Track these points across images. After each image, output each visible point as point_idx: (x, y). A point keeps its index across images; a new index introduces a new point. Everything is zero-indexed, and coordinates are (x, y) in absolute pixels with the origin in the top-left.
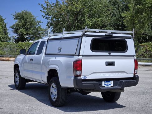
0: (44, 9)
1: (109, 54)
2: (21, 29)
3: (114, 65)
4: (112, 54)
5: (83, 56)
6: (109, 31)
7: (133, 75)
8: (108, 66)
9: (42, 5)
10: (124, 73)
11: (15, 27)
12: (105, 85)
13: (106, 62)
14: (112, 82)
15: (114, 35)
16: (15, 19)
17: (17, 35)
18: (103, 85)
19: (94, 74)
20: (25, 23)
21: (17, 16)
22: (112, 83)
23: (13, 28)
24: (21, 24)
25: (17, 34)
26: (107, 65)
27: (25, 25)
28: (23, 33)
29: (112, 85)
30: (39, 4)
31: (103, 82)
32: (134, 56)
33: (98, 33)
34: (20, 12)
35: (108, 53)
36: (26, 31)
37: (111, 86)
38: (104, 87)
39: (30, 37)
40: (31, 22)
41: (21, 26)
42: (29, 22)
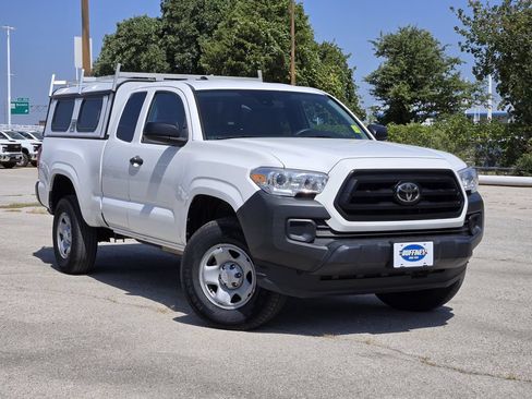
0: (465, 24)
2: (398, 83)
9: (460, 12)
11: (378, 80)
16: (378, 54)
17: (385, 105)
20: (411, 65)
21: (386, 46)
23: (373, 82)
25: (384, 102)
27: (409, 71)
28: (403, 97)
30: (452, 8)
34: (395, 31)
36: (412, 90)
39: (423, 109)
40: (427, 61)
41: (396, 75)
42: (422, 62)
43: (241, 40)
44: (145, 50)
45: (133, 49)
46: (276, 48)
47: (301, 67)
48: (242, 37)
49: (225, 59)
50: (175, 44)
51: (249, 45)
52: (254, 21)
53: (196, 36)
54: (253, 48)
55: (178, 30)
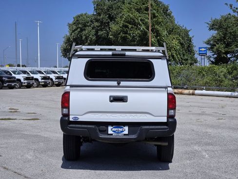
0: (234, 11)
1: (118, 83)
2: (218, 44)
3: (126, 102)
4: (123, 83)
5: (72, 86)
6: (119, 48)
7: (166, 118)
8: (113, 103)
9: (231, 6)
10: (146, 115)
11: (212, 42)
12: (114, 131)
13: (110, 97)
14: (126, 128)
15: (127, 53)
16: (210, 29)
17: (214, 55)
18: (110, 132)
19: (90, 114)
20: (225, 34)
21: (213, 25)
22: (126, 130)
23: (208, 44)
24: (218, 37)
25: (213, 53)
26: (111, 101)
27: (225, 38)
28: (221, 51)
29: (126, 132)
30: (226, 4)
31: (110, 128)
32: (166, 88)
33: (98, 51)
34: (219, 18)
35: (116, 82)
36: (226, 47)
37: (125, 135)
38: (112, 134)
39: (234, 57)
40: (233, 32)
41: (218, 40)
42: (231, 33)
43: (126, 24)
44: (85, 30)
45: (79, 30)
46: (143, 27)
47: (156, 37)
48: (127, 22)
49: (119, 34)
50: (98, 27)
51: (130, 26)
52: (132, 14)
53: (108, 23)
54: (132, 28)
55: (100, 19)
